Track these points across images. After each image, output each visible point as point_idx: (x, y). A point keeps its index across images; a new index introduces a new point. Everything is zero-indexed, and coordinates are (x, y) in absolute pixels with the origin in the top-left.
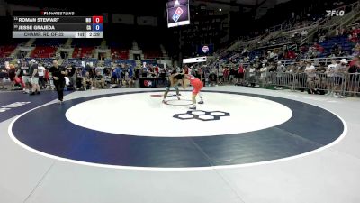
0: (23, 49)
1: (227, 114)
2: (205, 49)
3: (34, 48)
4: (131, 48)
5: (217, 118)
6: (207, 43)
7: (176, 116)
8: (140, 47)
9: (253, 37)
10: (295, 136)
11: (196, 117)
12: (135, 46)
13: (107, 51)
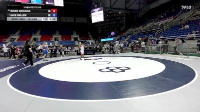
0: (13, 37)
1: (129, 68)
2: (113, 33)
3: (19, 36)
4: (72, 34)
5: (123, 71)
6: (114, 31)
7: (100, 70)
8: (77, 34)
9: (138, 26)
10: (168, 79)
11: (112, 70)
12: (75, 33)
13: (60, 37)
